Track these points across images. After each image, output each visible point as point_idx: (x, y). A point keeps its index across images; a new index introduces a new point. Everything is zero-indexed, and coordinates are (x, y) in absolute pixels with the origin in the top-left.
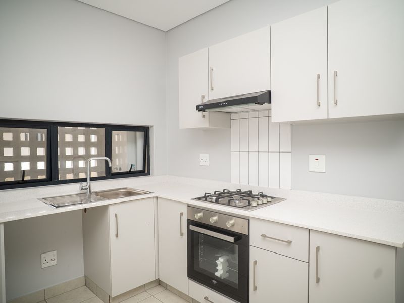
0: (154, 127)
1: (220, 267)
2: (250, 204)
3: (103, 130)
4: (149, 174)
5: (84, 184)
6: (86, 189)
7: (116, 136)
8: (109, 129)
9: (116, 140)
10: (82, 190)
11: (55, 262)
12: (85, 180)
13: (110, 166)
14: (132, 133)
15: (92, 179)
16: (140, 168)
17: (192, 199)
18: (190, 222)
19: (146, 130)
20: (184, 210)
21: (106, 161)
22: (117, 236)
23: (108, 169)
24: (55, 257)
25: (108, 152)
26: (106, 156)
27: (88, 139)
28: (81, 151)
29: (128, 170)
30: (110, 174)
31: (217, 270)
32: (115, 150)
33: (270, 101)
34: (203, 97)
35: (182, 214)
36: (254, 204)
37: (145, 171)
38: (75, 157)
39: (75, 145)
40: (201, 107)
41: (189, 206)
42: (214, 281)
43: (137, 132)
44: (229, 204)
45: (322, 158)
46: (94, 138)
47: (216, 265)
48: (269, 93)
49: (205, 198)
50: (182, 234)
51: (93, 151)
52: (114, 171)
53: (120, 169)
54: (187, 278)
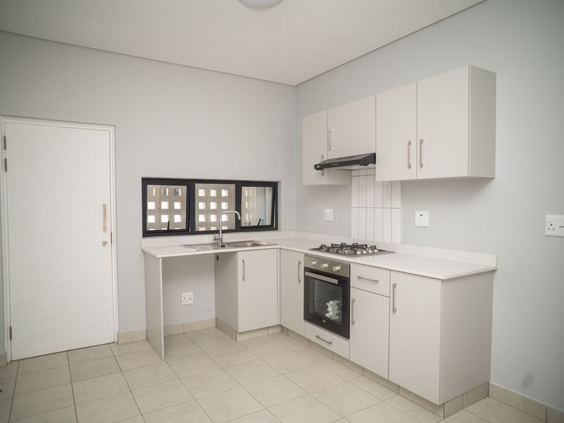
0: (282, 183)
1: (330, 309)
2: (355, 253)
3: (233, 186)
4: (276, 229)
5: (217, 235)
6: (219, 239)
7: (246, 191)
8: (239, 185)
9: (246, 195)
10: (215, 239)
11: (191, 302)
12: (217, 232)
13: (239, 219)
14: (261, 189)
15: (224, 232)
16: (268, 223)
17: (310, 250)
18: (306, 269)
19: (274, 186)
20: (302, 258)
21: (236, 215)
22: (244, 279)
23: (238, 222)
24: (192, 297)
25: (238, 206)
26: (236, 210)
27: (219, 194)
28: (213, 206)
29: (256, 225)
30: (239, 227)
31: (328, 312)
32: (246, 205)
33: (375, 163)
34: (323, 157)
35: (300, 263)
36: (359, 253)
37: (273, 227)
38: (207, 212)
39: (207, 199)
40: (318, 167)
41: (306, 255)
42: (324, 321)
43: (267, 188)
44: (337, 253)
45: (426, 214)
46: (224, 193)
47: (327, 307)
48: (374, 155)
49: (320, 249)
50: (300, 281)
51: (224, 206)
52: (243, 225)
53: (250, 224)
54: (304, 321)
